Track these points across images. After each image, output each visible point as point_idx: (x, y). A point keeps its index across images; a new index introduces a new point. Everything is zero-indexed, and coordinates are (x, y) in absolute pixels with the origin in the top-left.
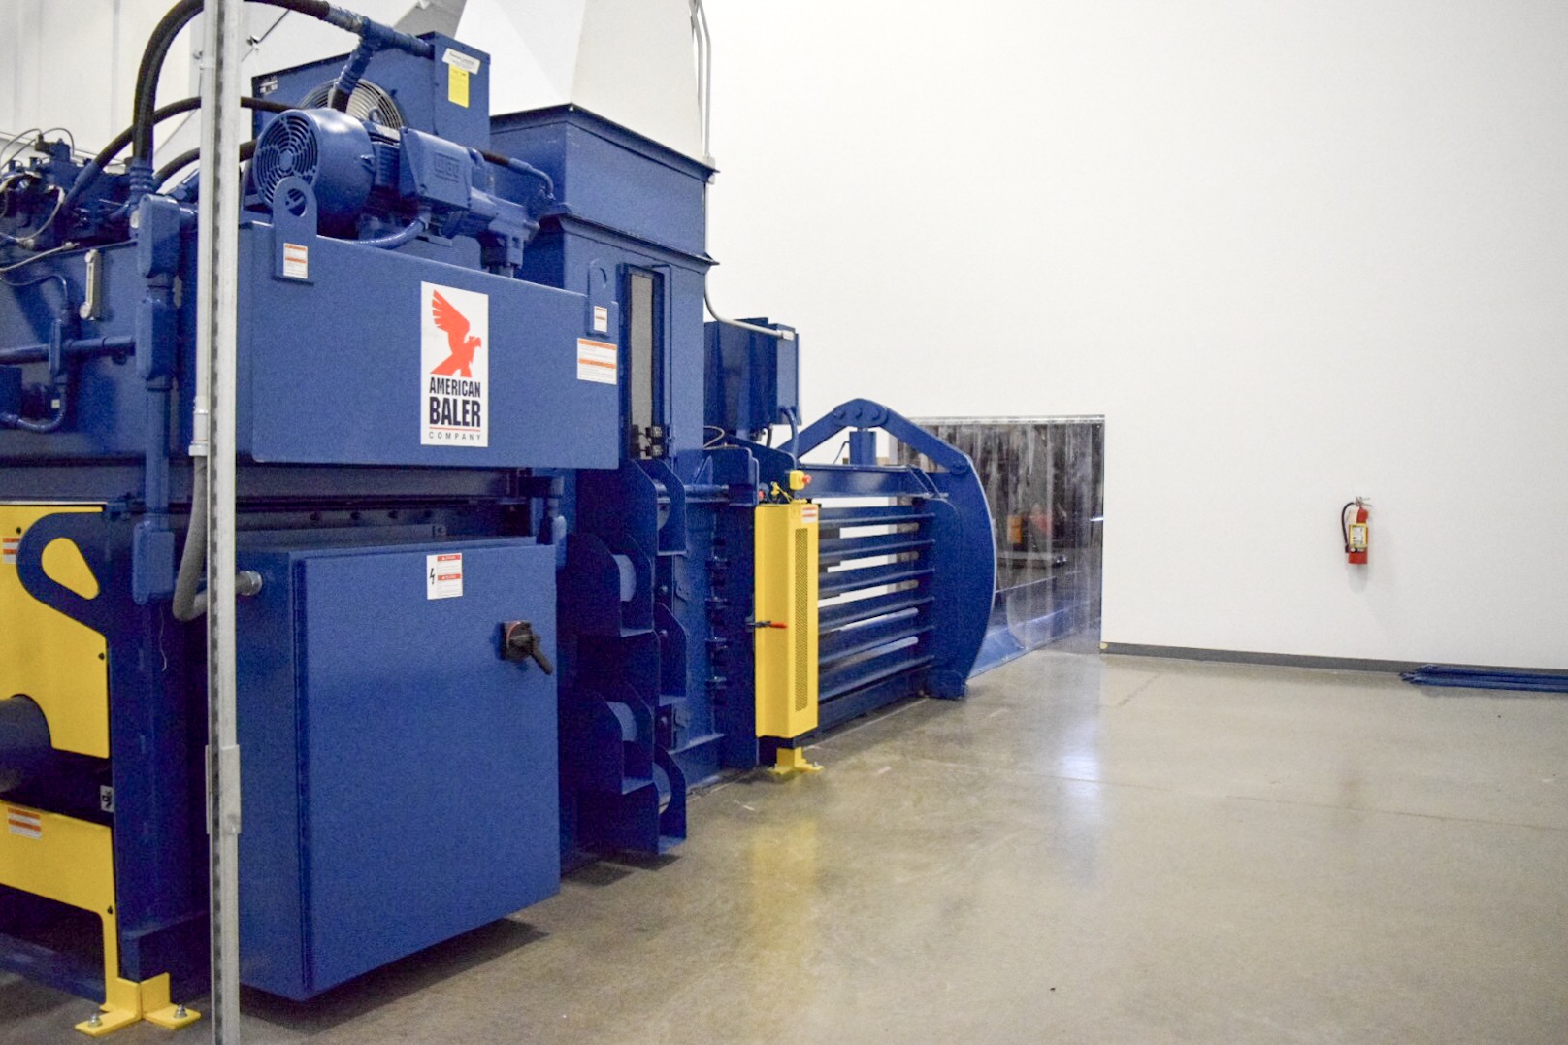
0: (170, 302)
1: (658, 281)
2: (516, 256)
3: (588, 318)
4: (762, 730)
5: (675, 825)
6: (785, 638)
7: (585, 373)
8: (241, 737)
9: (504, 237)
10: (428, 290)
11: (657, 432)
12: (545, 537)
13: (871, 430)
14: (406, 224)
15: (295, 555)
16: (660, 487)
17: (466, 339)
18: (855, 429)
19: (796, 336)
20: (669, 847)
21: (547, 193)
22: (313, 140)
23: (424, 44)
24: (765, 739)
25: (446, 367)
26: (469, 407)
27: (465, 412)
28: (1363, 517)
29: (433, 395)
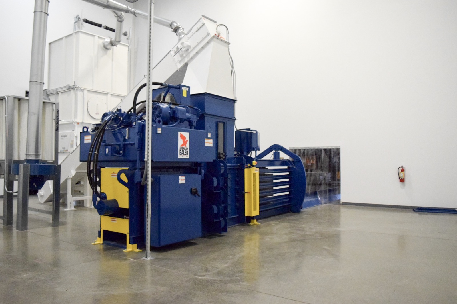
0: (140, 137)
1: (224, 124)
2: (194, 124)
3: (207, 135)
4: (246, 214)
5: (225, 230)
6: (251, 195)
7: (206, 145)
8: (151, 203)
9: (192, 121)
10: (179, 133)
11: (224, 154)
12: (200, 174)
13: (278, 151)
14: (176, 122)
15: (159, 176)
16: (222, 165)
17: (186, 140)
18: (275, 151)
19: (257, 132)
20: (223, 234)
21: (200, 112)
22: (161, 110)
23: (178, 87)
24: (247, 217)
25: (182, 145)
26: (186, 152)
27: (185, 152)
28: (403, 170)
29: (180, 150)
